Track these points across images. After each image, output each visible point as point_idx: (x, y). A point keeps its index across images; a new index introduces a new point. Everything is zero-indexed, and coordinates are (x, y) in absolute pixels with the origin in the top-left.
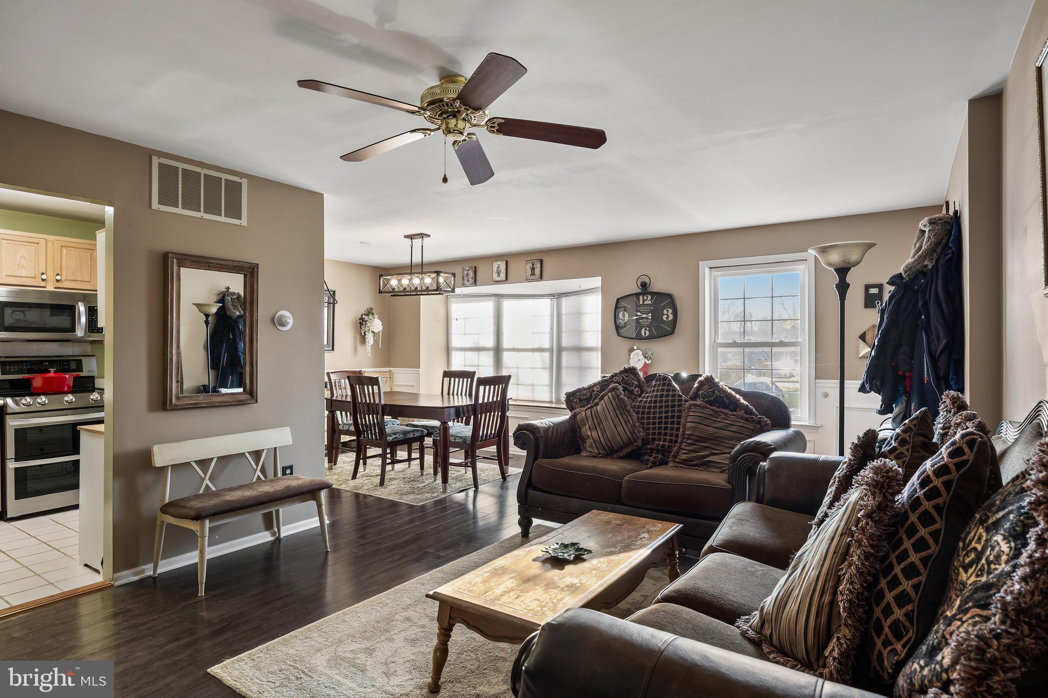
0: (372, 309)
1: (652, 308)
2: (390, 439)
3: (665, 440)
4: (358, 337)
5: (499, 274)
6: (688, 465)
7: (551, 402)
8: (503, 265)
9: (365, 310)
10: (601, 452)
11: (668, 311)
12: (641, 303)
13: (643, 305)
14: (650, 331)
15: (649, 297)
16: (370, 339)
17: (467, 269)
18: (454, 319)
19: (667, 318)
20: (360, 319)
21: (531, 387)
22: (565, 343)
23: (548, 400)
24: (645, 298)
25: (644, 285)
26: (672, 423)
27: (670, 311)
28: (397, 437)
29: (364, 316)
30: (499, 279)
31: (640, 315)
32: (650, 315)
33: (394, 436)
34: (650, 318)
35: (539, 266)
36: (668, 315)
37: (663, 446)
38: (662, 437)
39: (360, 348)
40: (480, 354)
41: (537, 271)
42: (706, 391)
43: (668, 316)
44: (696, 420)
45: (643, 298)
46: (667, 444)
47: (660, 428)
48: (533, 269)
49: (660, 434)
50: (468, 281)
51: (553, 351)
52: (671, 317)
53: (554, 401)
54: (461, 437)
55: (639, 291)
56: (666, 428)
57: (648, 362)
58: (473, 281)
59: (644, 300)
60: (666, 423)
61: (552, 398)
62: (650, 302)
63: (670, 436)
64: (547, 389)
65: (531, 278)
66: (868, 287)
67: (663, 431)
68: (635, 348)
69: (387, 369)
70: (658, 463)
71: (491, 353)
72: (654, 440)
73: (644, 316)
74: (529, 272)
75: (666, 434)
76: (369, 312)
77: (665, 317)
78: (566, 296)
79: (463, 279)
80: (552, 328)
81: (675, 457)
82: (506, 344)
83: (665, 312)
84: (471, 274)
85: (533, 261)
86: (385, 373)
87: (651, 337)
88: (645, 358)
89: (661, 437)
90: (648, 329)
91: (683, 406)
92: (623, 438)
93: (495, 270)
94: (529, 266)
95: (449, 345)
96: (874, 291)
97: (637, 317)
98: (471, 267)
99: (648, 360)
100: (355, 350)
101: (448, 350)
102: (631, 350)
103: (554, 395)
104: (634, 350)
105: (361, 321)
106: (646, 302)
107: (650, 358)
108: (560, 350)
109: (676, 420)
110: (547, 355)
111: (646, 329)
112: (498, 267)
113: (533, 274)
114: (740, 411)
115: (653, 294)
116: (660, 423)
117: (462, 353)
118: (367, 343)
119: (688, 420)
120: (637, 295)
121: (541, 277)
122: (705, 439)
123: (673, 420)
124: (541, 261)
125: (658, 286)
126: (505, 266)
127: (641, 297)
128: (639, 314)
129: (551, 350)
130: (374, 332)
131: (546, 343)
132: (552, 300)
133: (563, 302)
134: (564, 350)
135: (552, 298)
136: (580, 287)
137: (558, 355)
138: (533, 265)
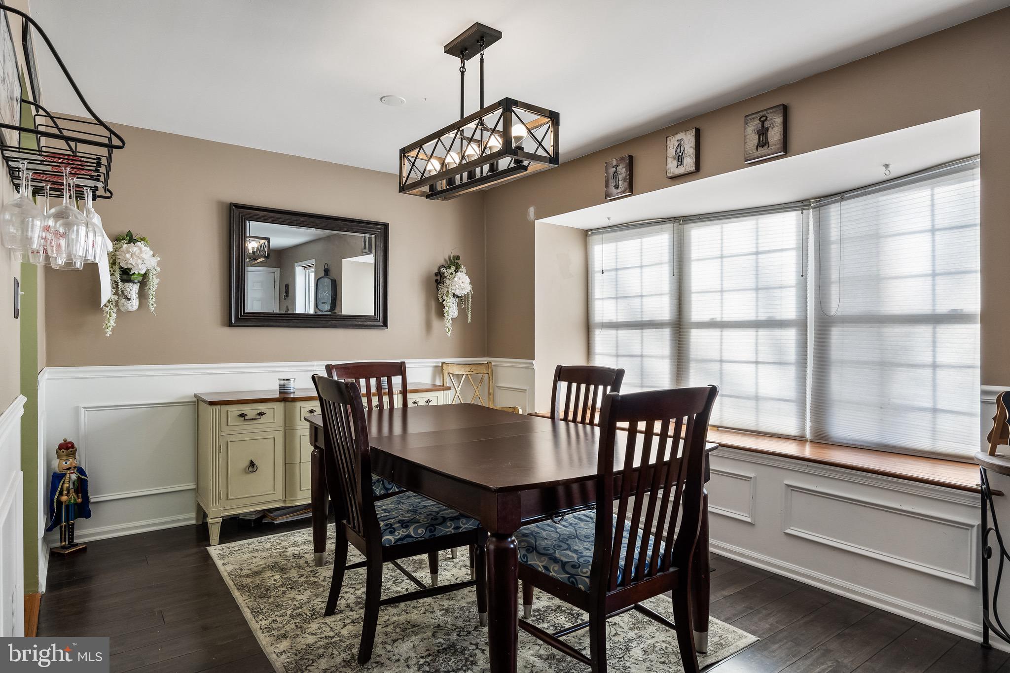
0: (458, 258)
2: (389, 538)
4: (433, 304)
5: (680, 159)
7: (800, 439)
8: (688, 139)
9: (445, 260)
16: (452, 309)
17: (615, 163)
18: (598, 272)
20: (436, 275)
21: (752, 403)
22: (837, 304)
23: (793, 431)
28: (409, 536)
29: (443, 270)
30: (681, 170)
33: (401, 533)
35: (779, 120)
39: (436, 323)
40: (644, 334)
41: (775, 135)
48: (763, 133)
50: (617, 187)
51: (806, 327)
53: (808, 435)
54: (564, 565)
58: (626, 184)
61: (803, 428)
64: (792, 409)
65: (758, 154)
69: (484, 360)
71: (667, 333)
74: (753, 139)
76: (454, 263)
78: (843, 199)
79: (607, 186)
80: (803, 275)
82: (698, 311)
84: (623, 171)
85: (761, 114)
86: (479, 367)
93: (672, 152)
94: (754, 125)
95: (591, 319)
98: (623, 159)
100: (428, 326)
101: (588, 328)
103: (808, 424)
105: (438, 278)
108: (825, 323)
110: (790, 336)
112: (679, 146)
113: (763, 142)
117: (612, 332)
118: (446, 315)
121: (786, 149)
124: (785, 111)
126: (693, 140)
129: (801, 325)
130: (458, 297)
131: (789, 310)
132: (802, 213)
133: (832, 214)
134: (834, 323)
135: (804, 209)
136: (886, 166)
137: (820, 334)
138: (763, 122)
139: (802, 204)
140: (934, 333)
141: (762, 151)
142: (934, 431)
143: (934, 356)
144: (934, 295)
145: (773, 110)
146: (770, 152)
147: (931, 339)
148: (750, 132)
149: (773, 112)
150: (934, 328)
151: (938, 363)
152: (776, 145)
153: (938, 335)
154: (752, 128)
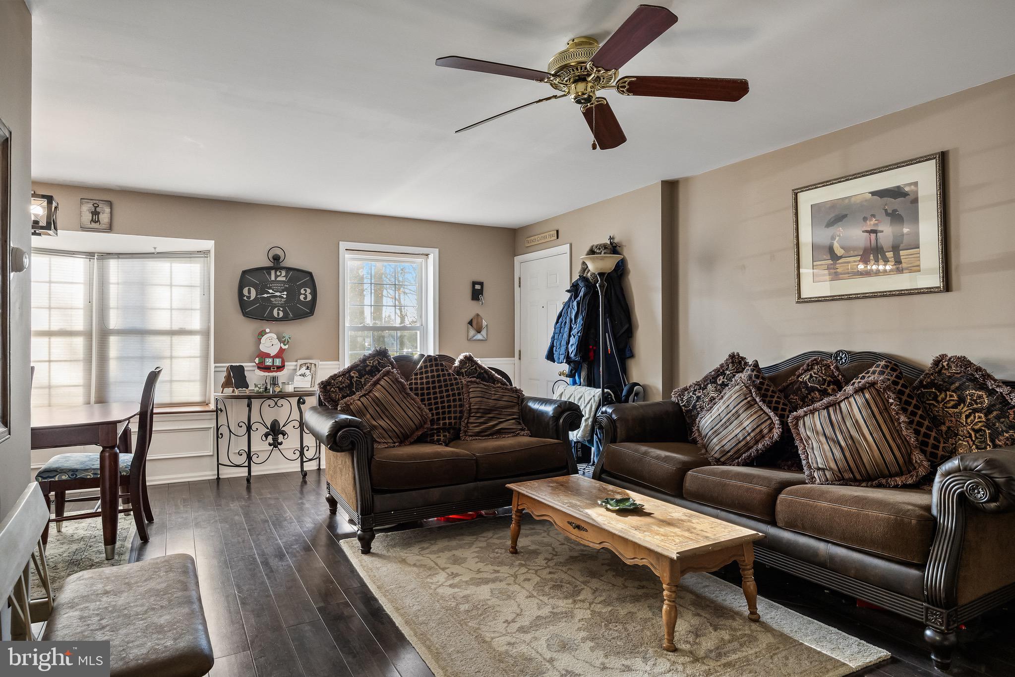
1: (287, 286)
3: (450, 418)
6: (483, 436)
10: (395, 440)
11: (306, 291)
12: (273, 278)
13: (276, 281)
14: (284, 311)
15: (284, 273)
19: (305, 298)
22: (114, 322)
24: (278, 273)
25: (276, 258)
26: (454, 400)
27: (309, 291)
31: (272, 293)
32: (285, 293)
34: (285, 296)
36: (305, 294)
37: (450, 424)
38: (447, 416)
41: (104, 217)
42: (470, 368)
43: (306, 296)
44: (480, 395)
45: (276, 273)
46: (453, 421)
47: (443, 407)
48: (95, 214)
49: (444, 413)
51: (91, 335)
52: (309, 298)
55: (270, 264)
56: (449, 407)
57: (284, 347)
59: (276, 276)
60: (449, 401)
62: (284, 279)
63: (454, 413)
64: (81, 389)
65: (91, 226)
66: (474, 283)
67: (447, 410)
68: (268, 330)
70: (447, 441)
72: (438, 419)
73: (278, 294)
74: (88, 216)
75: (449, 412)
77: (302, 297)
78: (119, 258)
80: (90, 302)
81: (465, 432)
83: (302, 291)
85: (95, 202)
87: (285, 318)
88: (281, 342)
89: (445, 416)
90: (281, 309)
91: (460, 383)
92: (416, 422)
96: (478, 287)
97: (268, 295)
99: (285, 345)
102: (262, 333)
104: (266, 333)
106: (279, 279)
107: (288, 342)
108: (105, 334)
109: (457, 397)
110: (80, 341)
111: (279, 310)
113: (95, 220)
114: (498, 383)
115: (289, 269)
116: (443, 402)
119: (471, 396)
120: (268, 269)
121: (110, 229)
122: (489, 411)
123: (455, 397)
124: (112, 205)
125: (293, 260)
127: (273, 272)
128: (271, 291)
129: (88, 335)
131: (79, 324)
132: (90, 261)
133: (111, 265)
134: (111, 333)
135: (91, 258)
136: (155, 248)
137: (101, 341)
138: (96, 208)
139: (90, 255)
140: (171, 340)
141: (94, 225)
142: (171, 392)
143: (171, 352)
144: (171, 320)
145: (104, 202)
146: (101, 227)
147: (169, 343)
148: (85, 210)
149: (103, 203)
150: (171, 338)
151: (173, 356)
152: (105, 225)
153: (173, 341)
154: (87, 208)
